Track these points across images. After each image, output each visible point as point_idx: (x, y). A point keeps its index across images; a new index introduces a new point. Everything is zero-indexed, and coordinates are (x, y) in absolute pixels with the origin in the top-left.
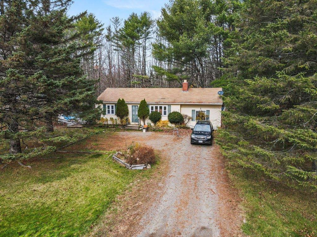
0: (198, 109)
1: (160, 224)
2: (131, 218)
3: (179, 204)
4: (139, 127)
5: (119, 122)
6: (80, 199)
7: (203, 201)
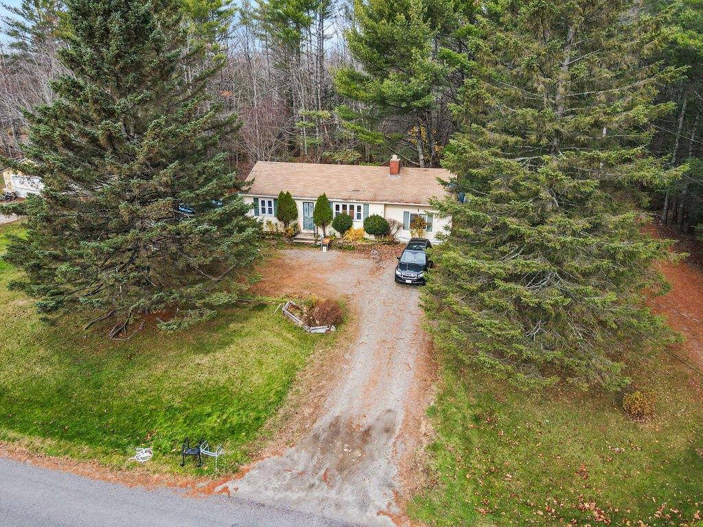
0: (414, 211)
1: (345, 406)
2: (316, 400)
3: (367, 383)
4: (316, 241)
5: (281, 229)
6: (255, 377)
7: (394, 379)
